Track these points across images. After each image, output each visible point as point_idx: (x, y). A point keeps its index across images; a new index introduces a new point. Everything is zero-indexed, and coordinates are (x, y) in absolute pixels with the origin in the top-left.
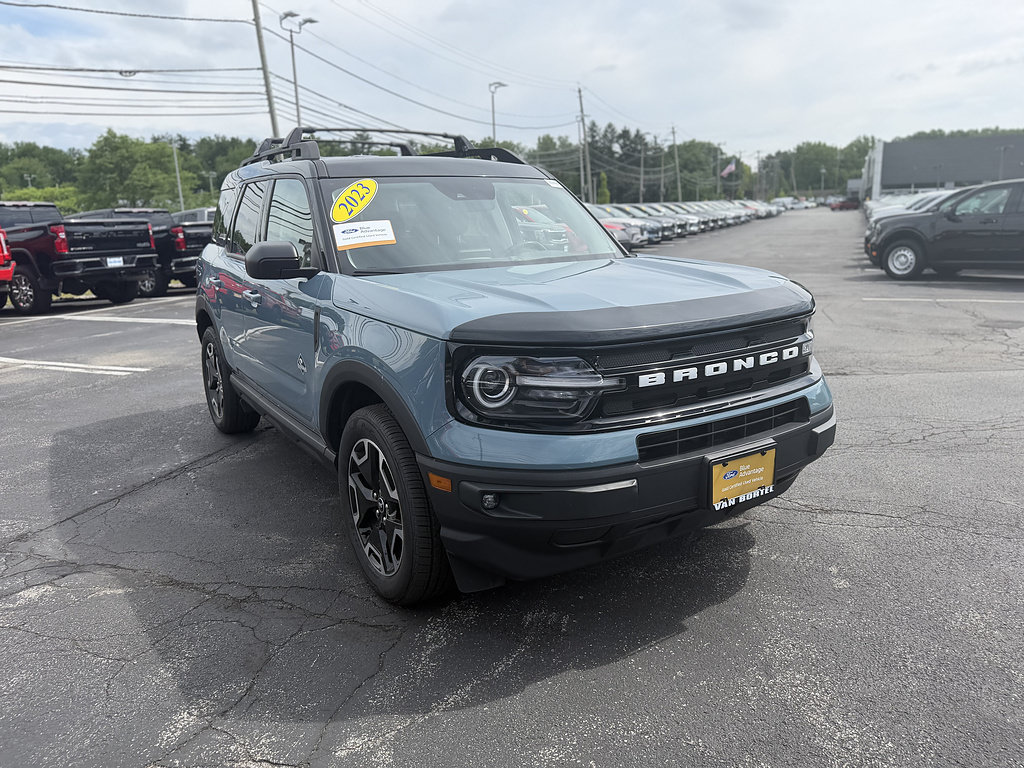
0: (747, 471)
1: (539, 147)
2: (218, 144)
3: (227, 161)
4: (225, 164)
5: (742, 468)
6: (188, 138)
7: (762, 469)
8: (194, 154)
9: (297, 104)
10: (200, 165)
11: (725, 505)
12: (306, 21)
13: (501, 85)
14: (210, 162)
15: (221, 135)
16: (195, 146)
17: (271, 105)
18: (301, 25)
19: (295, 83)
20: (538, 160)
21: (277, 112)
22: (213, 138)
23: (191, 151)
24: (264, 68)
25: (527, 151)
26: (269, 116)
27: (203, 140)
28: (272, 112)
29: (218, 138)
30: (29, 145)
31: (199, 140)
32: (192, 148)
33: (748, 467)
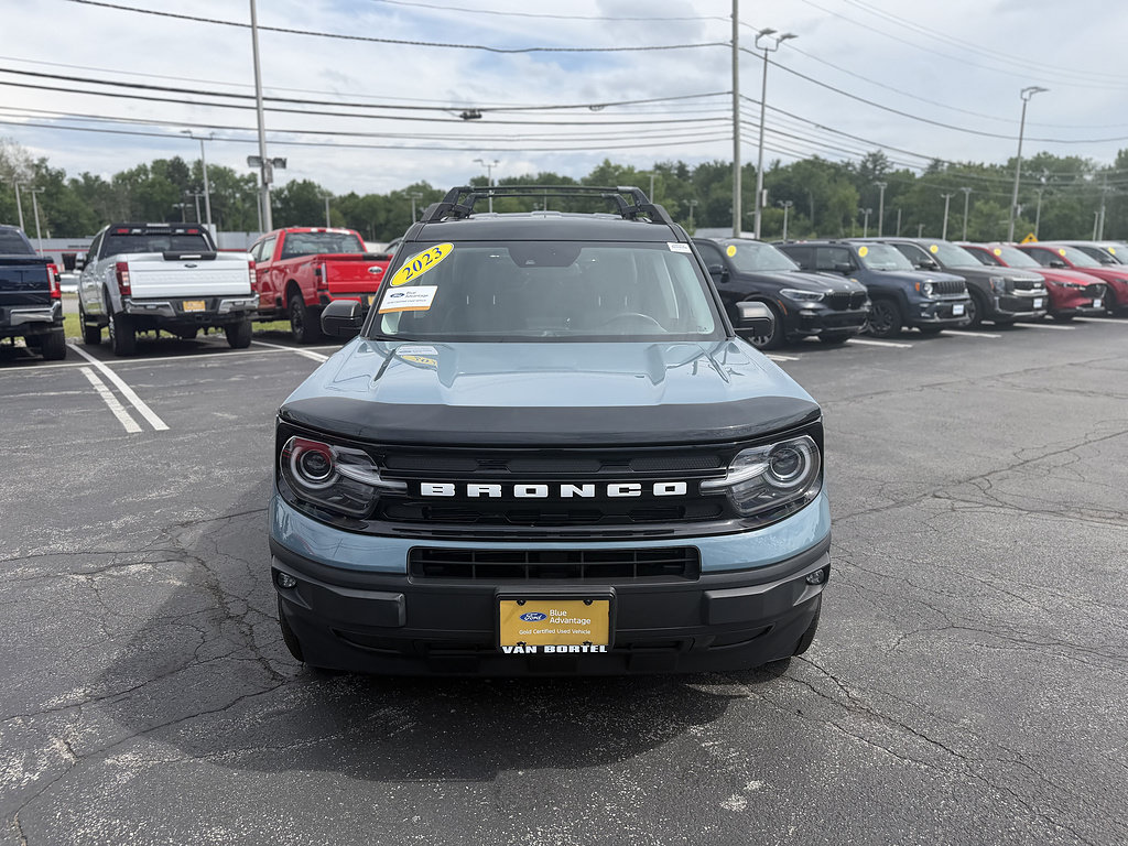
0: (562, 617)
1: (1116, 163)
2: (716, 169)
3: (722, 187)
4: (719, 191)
5: (552, 613)
6: (687, 163)
7: (588, 621)
8: (691, 181)
9: (762, 127)
10: (694, 193)
11: (519, 650)
12: (784, 37)
13: (1038, 89)
14: (705, 189)
15: (720, 160)
16: (694, 172)
17: (736, 131)
18: (779, 41)
19: (763, 104)
20: (1106, 181)
21: (741, 137)
22: (712, 163)
23: (689, 178)
24: (735, 92)
25: (1099, 168)
26: (732, 142)
27: (702, 166)
28: (736, 139)
29: (716, 163)
30: (550, 175)
31: (698, 166)
32: (690, 174)
33: (564, 613)
